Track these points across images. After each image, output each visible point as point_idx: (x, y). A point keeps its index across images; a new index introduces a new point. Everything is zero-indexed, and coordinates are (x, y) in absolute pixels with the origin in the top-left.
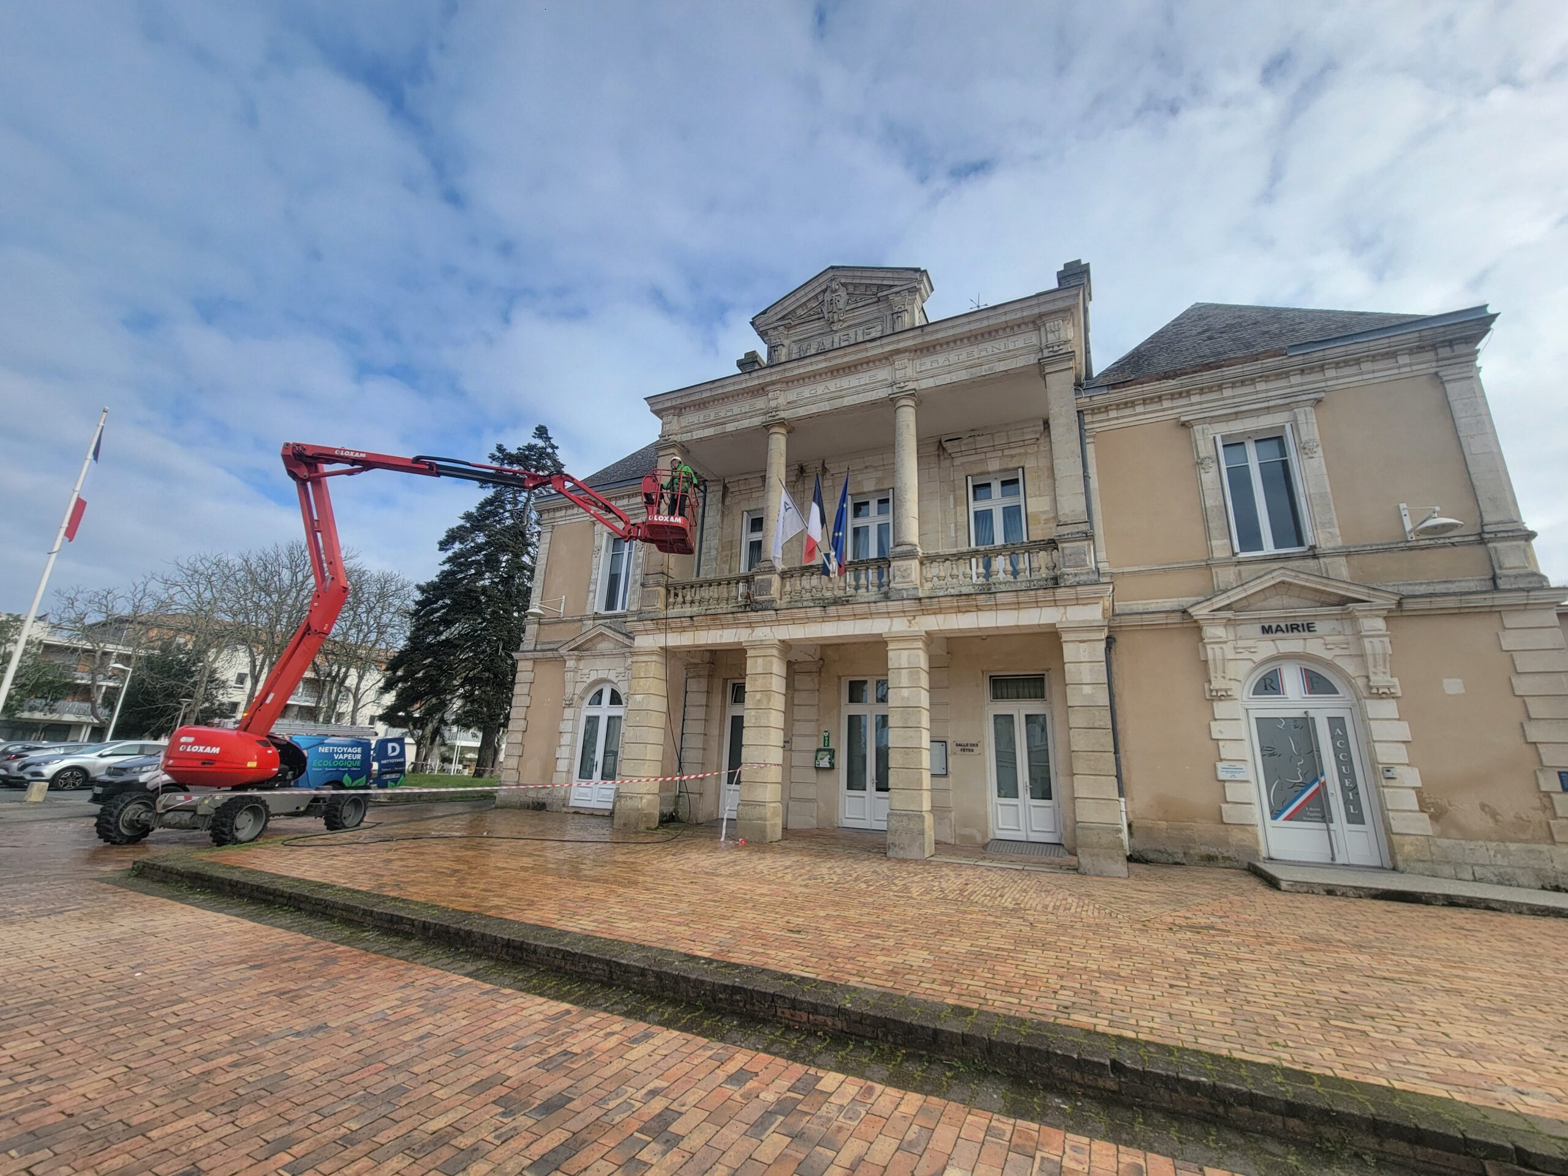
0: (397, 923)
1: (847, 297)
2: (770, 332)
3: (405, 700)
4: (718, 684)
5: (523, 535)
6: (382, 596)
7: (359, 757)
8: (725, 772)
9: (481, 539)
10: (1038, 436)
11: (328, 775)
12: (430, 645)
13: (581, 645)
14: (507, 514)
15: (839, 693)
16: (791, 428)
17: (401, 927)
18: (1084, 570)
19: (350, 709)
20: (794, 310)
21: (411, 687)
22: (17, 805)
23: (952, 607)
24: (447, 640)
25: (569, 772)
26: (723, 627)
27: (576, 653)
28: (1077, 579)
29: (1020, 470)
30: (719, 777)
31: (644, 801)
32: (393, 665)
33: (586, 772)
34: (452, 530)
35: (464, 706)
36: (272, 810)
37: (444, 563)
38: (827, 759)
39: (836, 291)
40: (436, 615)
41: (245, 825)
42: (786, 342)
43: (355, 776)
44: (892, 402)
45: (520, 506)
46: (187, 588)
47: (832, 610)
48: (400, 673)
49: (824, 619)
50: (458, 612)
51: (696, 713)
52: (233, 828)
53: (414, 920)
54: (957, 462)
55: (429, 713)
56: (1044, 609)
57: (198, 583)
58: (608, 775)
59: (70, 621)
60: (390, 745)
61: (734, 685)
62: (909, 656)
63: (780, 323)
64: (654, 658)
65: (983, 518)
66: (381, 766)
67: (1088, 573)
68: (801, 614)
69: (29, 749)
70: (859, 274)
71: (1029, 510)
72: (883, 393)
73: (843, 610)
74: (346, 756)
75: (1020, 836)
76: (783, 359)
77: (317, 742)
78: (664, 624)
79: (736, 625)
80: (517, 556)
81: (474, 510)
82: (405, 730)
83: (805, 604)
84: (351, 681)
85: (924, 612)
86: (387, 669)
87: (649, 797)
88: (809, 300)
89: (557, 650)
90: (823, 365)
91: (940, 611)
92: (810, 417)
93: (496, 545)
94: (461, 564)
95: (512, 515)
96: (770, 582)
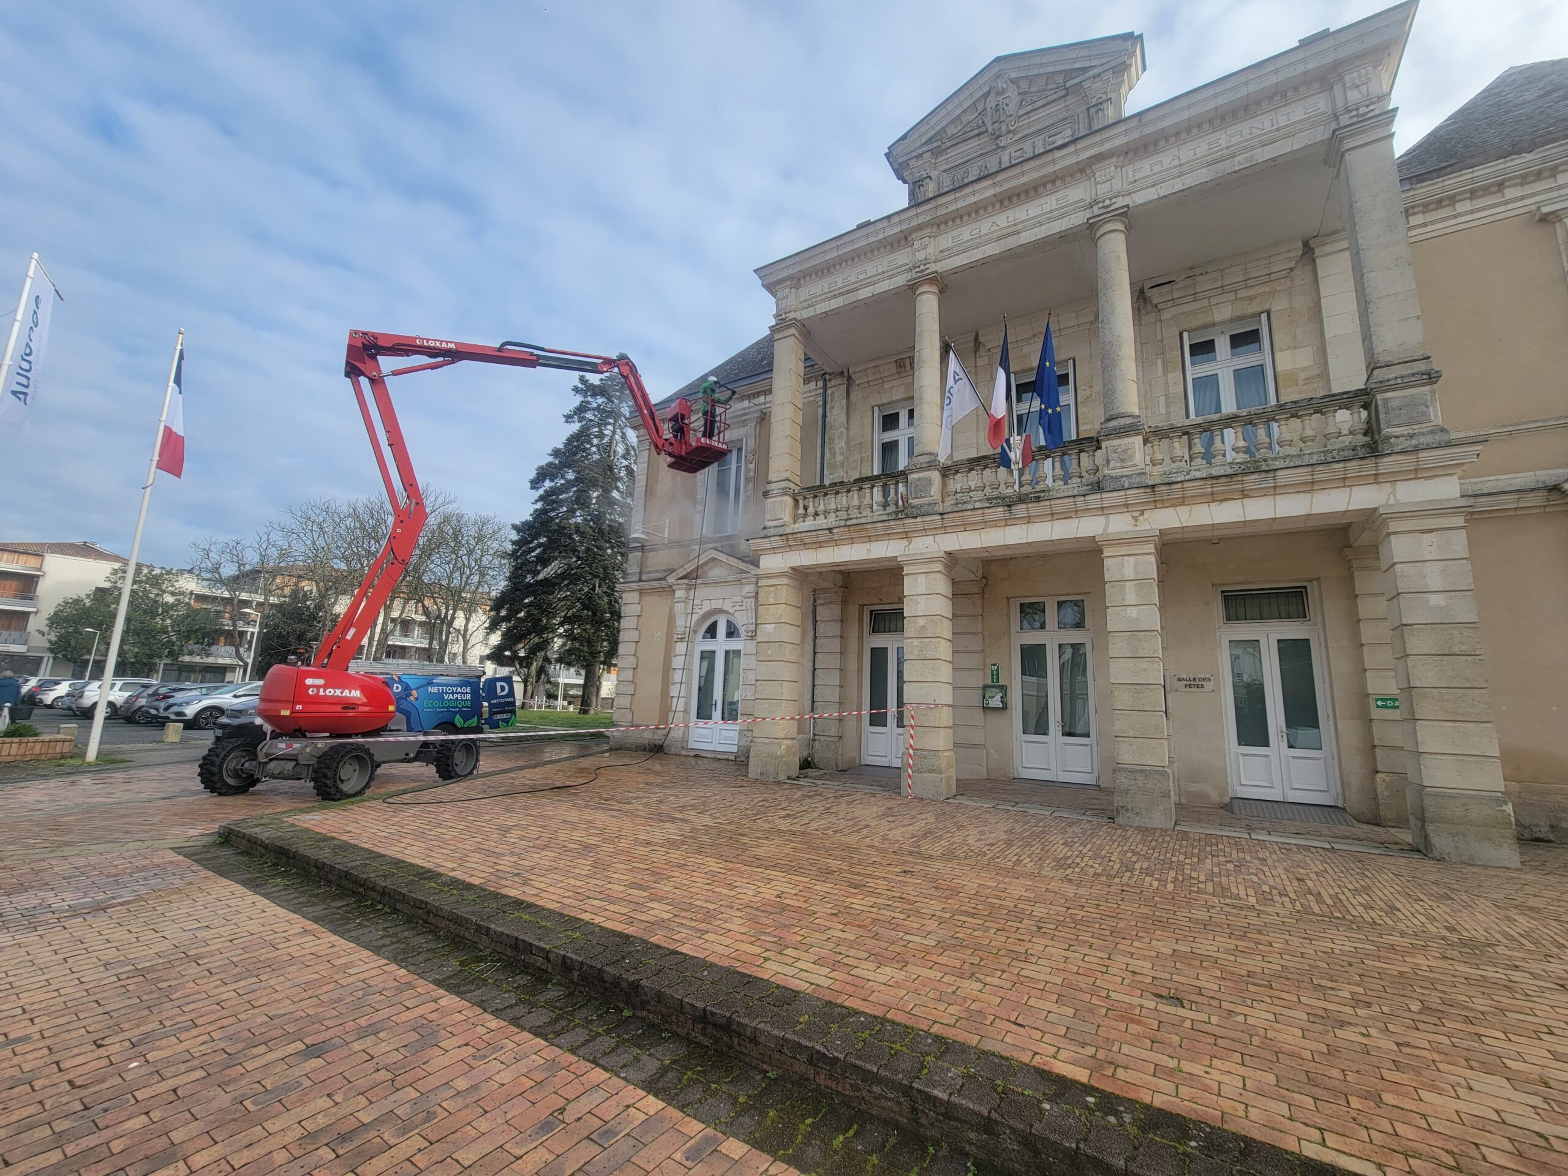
0: (524, 952)
1: (1018, 99)
2: (912, 163)
3: (510, 639)
4: (853, 611)
5: (611, 469)
6: (480, 539)
7: (469, 696)
8: (866, 712)
9: (571, 476)
10: (1292, 265)
11: (440, 715)
12: (530, 585)
13: (690, 573)
14: (594, 449)
15: (1009, 619)
16: (943, 284)
17: (531, 959)
18: (1425, 428)
19: (461, 650)
20: (944, 129)
21: (515, 627)
22: (155, 746)
23: (1202, 495)
24: (545, 580)
25: (686, 711)
26: (870, 539)
27: (686, 581)
28: (1414, 442)
29: (1264, 316)
30: (859, 717)
31: (783, 747)
32: (497, 605)
33: (704, 712)
34: (542, 468)
35: (564, 645)
36: (377, 758)
37: (537, 501)
38: (998, 697)
39: (1004, 91)
40: (533, 554)
41: (351, 777)
42: (934, 174)
43: (466, 717)
44: (1090, 232)
45: (606, 440)
46: (302, 535)
47: (1020, 510)
48: (503, 613)
49: (1007, 523)
50: (554, 550)
51: (829, 645)
52: (336, 778)
53: (548, 952)
54: (1166, 315)
55: (533, 652)
56: (1355, 489)
57: (312, 531)
58: (730, 713)
59: (207, 570)
60: (498, 684)
61: (871, 612)
62: (1136, 566)
63: (925, 149)
64: (785, 581)
65: (1208, 385)
66: (491, 706)
67: (1433, 432)
68: (976, 517)
69: (175, 690)
70: (1038, 61)
71: (1279, 369)
72: (1079, 219)
73: (1034, 508)
74: (455, 696)
75: (1275, 795)
76: (931, 195)
77: (426, 682)
78: (791, 541)
79: (888, 536)
80: (607, 491)
81: (561, 446)
82: (511, 669)
83: (978, 505)
84: (459, 622)
85: (1156, 504)
86: (490, 611)
87: (788, 742)
88: (964, 111)
89: (664, 579)
90: (991, 192)
91: (1183, 501)
92: (972, 266)
93: (585, 482)
94: (553, 502)
95: (599, 450)
96: (929, 481)
